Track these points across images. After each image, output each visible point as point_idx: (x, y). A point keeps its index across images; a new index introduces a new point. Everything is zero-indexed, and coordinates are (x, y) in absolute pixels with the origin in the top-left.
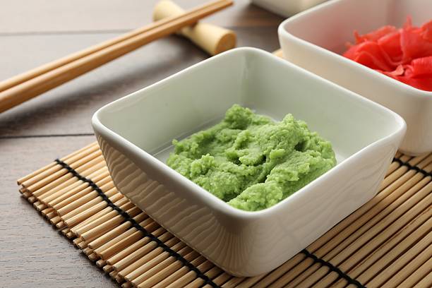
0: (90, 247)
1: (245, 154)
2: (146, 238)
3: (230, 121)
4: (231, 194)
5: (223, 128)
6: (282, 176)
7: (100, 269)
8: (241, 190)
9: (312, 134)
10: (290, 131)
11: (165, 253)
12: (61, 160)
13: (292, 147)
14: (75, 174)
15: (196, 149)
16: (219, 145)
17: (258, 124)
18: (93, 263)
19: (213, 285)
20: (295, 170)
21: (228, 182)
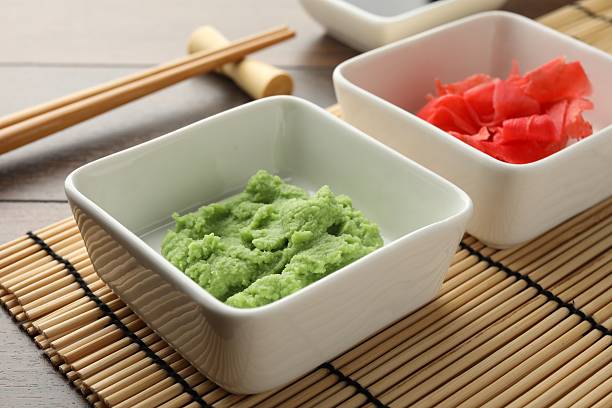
0: (54, 347)
1: (262, 235)
2: (127, 339)
3: (253, 192)
4: (237, 287)
5: (243, 200)
6: (303, 266)
7: (64, 375)
8: (251, 281)
9: (355, 213)
10: (322, 208)
11: (148, 359)
12: (34, 233)
13: (322, 228)
14: (49, 252)
15: (202, 226)
16: (235, 222)
17: (287, 197)
18: (56, 367)
19: (202, 403)
20: (321, 259)
21: (234, 270)
